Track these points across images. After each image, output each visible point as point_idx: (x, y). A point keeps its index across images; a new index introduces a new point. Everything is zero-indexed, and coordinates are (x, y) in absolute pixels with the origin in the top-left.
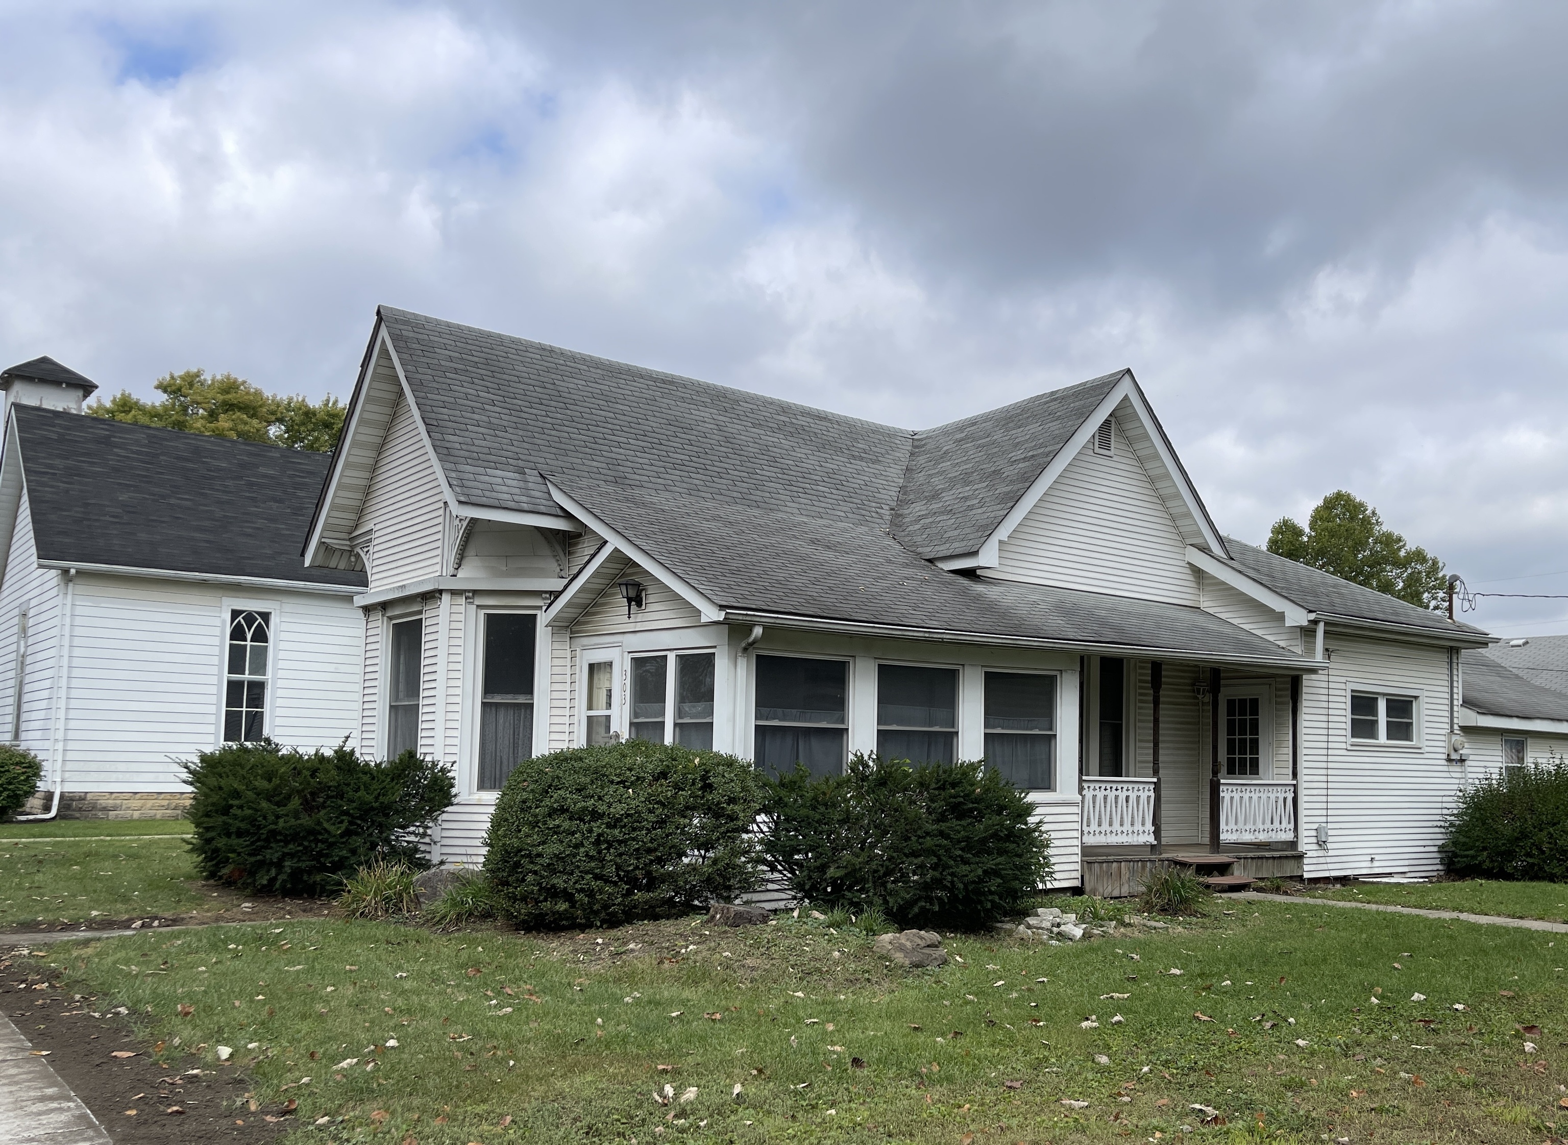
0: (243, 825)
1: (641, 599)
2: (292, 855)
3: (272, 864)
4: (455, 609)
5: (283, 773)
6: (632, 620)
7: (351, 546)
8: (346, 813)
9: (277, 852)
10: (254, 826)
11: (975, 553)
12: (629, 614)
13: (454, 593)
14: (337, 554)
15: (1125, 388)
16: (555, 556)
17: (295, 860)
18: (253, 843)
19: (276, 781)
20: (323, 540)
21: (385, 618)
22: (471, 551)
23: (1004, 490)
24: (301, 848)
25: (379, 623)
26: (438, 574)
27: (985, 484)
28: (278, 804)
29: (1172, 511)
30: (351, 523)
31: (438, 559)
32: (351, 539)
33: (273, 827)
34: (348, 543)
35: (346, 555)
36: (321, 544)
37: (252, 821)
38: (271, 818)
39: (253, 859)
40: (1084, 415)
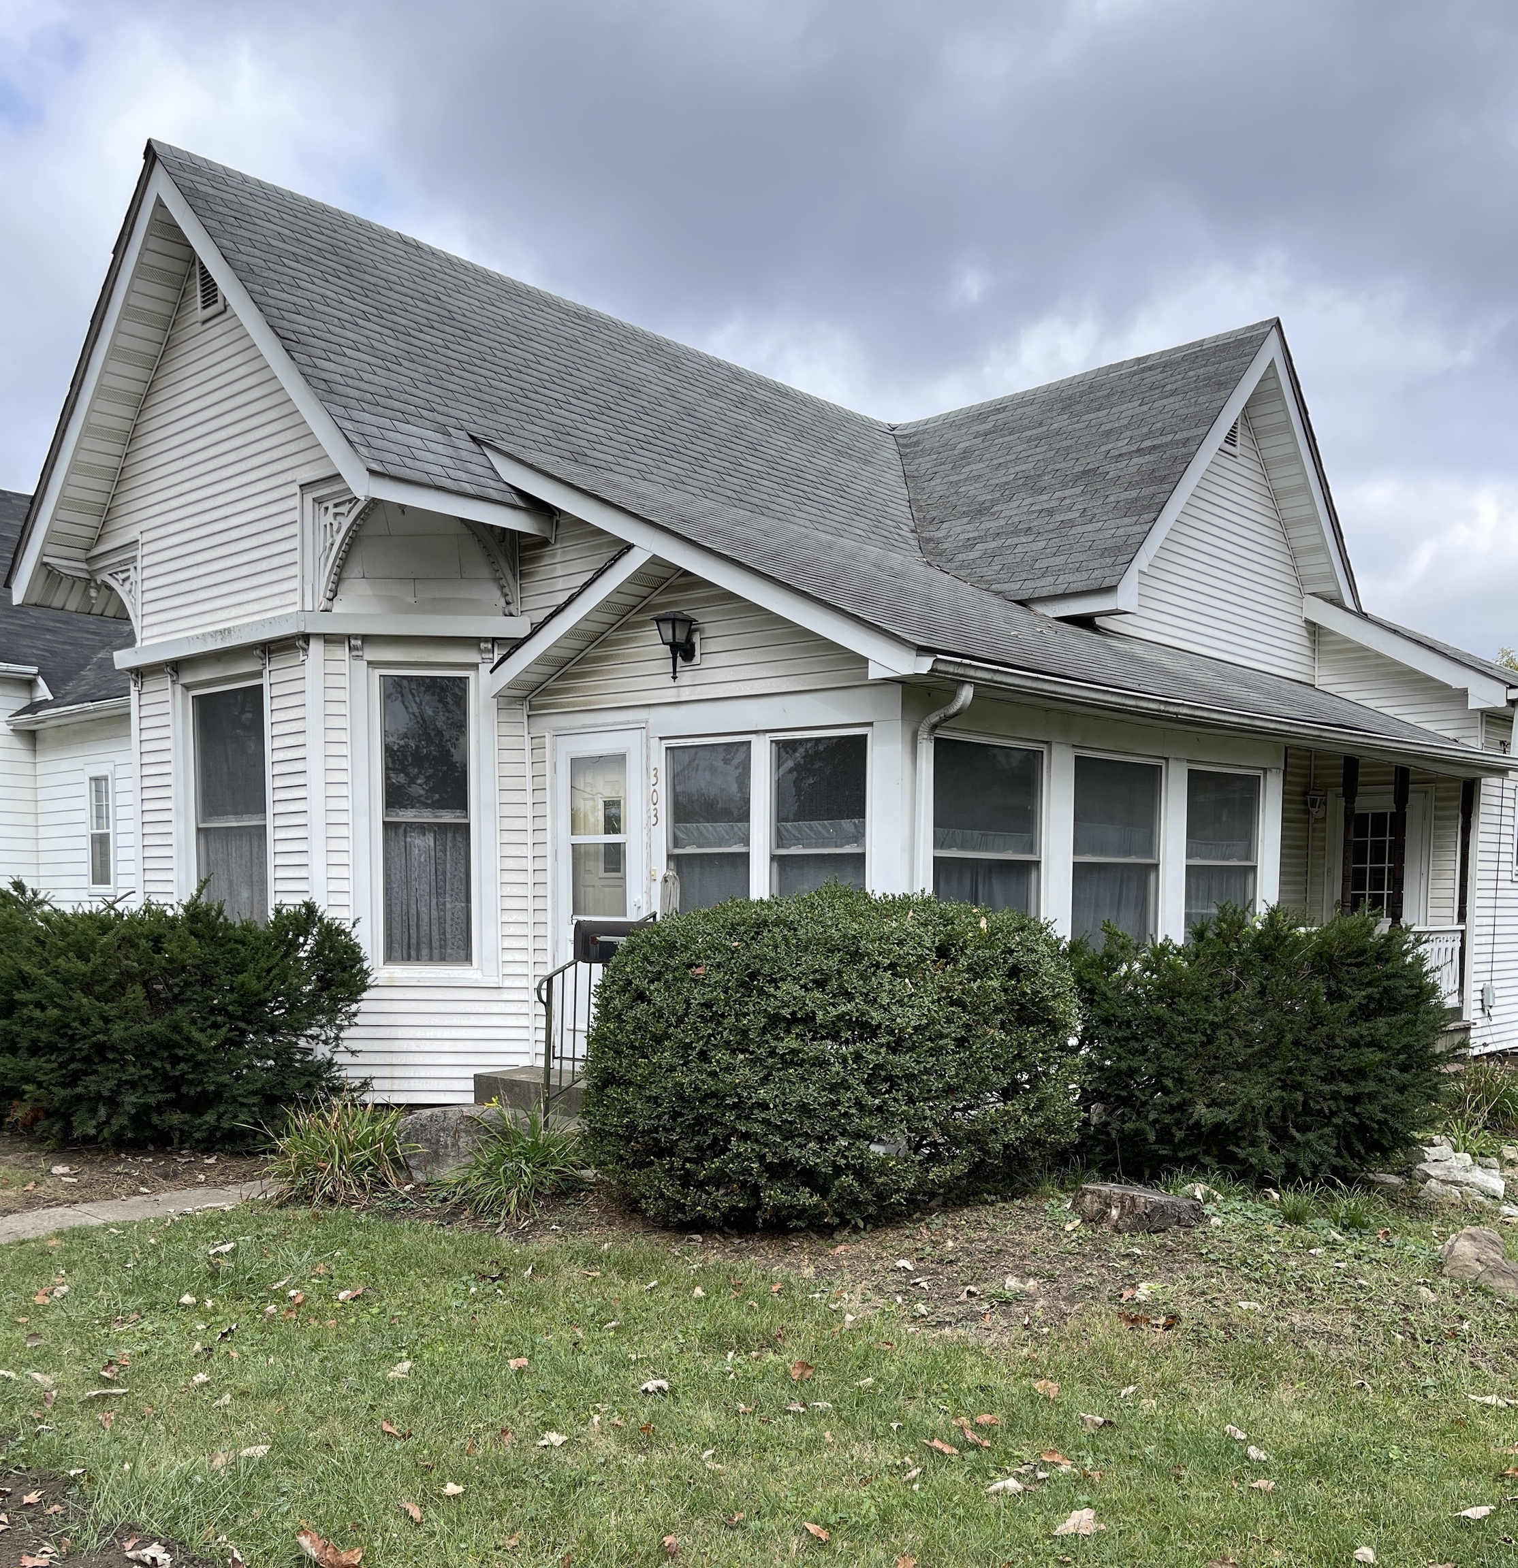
0: (44, 1036)
1: (693, 646)
2: (133, 1085)
3: (99, 1097)
4: (333, 667)
5: (106, 944)
6: (678, 682)
7: (89, 572)
8: (222, 1010)
9: (108, 1079)
10: (62, 1036)
11: (1111, 589)
12: (675, 672)
13: (330, 639)
14: (66, 583)
15: (1270, 351)
16: (497, 580)
17: (140, 1092)
18: (62, 1066)
19: (96, 960)
20: (46, 559)
21: (179, 688)
22: (355, 570)
23: (1123, 496)
24: (148, 1071)
25: (168, 695)
26: (298, 607)
27: (1078, 490)
28: (101, 998)
29: (1294, 543)
30: (89, 533)
31: (295, 583)
32: (87, 560)
33: (101, 1037)
34: (84, 566)
35: (80, 586)
36: (42, 567)
37: (60, 1028)
38: (97, 1023)
39: (68, 1092)
40: (1228, 383)
